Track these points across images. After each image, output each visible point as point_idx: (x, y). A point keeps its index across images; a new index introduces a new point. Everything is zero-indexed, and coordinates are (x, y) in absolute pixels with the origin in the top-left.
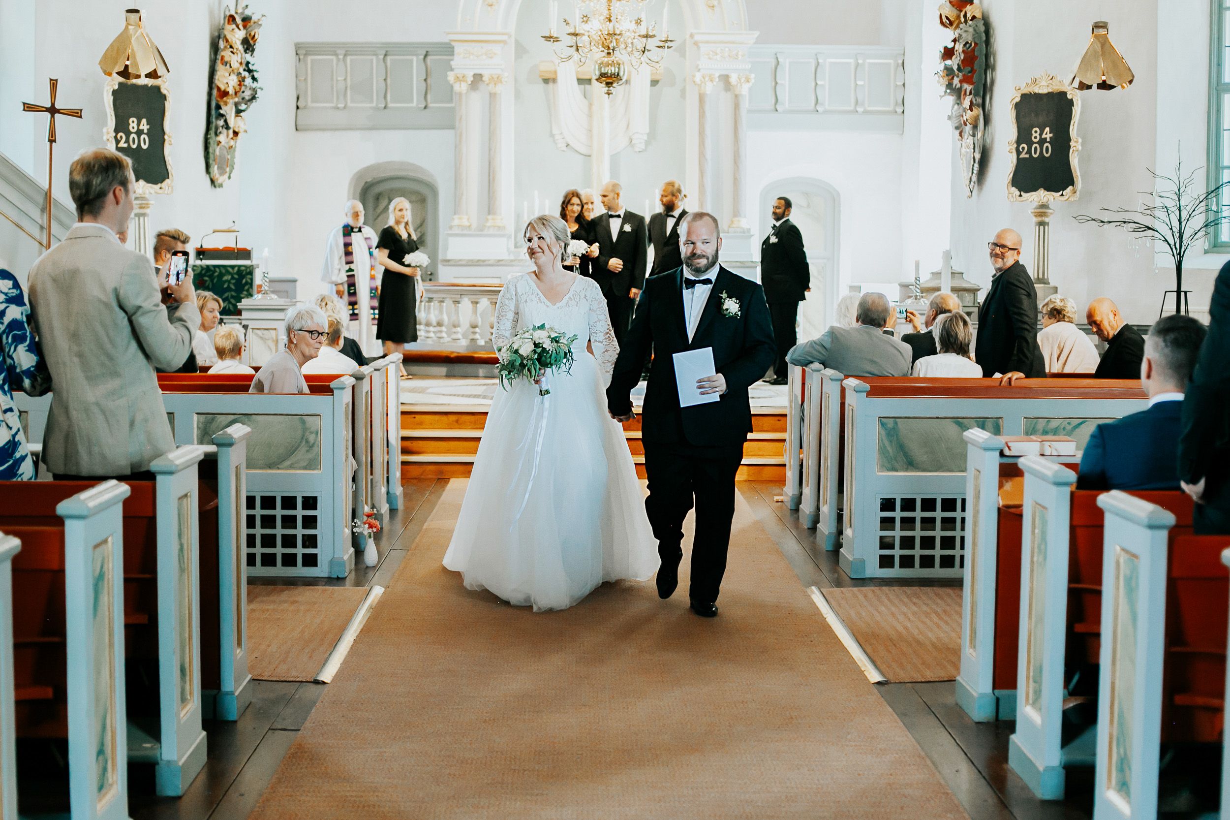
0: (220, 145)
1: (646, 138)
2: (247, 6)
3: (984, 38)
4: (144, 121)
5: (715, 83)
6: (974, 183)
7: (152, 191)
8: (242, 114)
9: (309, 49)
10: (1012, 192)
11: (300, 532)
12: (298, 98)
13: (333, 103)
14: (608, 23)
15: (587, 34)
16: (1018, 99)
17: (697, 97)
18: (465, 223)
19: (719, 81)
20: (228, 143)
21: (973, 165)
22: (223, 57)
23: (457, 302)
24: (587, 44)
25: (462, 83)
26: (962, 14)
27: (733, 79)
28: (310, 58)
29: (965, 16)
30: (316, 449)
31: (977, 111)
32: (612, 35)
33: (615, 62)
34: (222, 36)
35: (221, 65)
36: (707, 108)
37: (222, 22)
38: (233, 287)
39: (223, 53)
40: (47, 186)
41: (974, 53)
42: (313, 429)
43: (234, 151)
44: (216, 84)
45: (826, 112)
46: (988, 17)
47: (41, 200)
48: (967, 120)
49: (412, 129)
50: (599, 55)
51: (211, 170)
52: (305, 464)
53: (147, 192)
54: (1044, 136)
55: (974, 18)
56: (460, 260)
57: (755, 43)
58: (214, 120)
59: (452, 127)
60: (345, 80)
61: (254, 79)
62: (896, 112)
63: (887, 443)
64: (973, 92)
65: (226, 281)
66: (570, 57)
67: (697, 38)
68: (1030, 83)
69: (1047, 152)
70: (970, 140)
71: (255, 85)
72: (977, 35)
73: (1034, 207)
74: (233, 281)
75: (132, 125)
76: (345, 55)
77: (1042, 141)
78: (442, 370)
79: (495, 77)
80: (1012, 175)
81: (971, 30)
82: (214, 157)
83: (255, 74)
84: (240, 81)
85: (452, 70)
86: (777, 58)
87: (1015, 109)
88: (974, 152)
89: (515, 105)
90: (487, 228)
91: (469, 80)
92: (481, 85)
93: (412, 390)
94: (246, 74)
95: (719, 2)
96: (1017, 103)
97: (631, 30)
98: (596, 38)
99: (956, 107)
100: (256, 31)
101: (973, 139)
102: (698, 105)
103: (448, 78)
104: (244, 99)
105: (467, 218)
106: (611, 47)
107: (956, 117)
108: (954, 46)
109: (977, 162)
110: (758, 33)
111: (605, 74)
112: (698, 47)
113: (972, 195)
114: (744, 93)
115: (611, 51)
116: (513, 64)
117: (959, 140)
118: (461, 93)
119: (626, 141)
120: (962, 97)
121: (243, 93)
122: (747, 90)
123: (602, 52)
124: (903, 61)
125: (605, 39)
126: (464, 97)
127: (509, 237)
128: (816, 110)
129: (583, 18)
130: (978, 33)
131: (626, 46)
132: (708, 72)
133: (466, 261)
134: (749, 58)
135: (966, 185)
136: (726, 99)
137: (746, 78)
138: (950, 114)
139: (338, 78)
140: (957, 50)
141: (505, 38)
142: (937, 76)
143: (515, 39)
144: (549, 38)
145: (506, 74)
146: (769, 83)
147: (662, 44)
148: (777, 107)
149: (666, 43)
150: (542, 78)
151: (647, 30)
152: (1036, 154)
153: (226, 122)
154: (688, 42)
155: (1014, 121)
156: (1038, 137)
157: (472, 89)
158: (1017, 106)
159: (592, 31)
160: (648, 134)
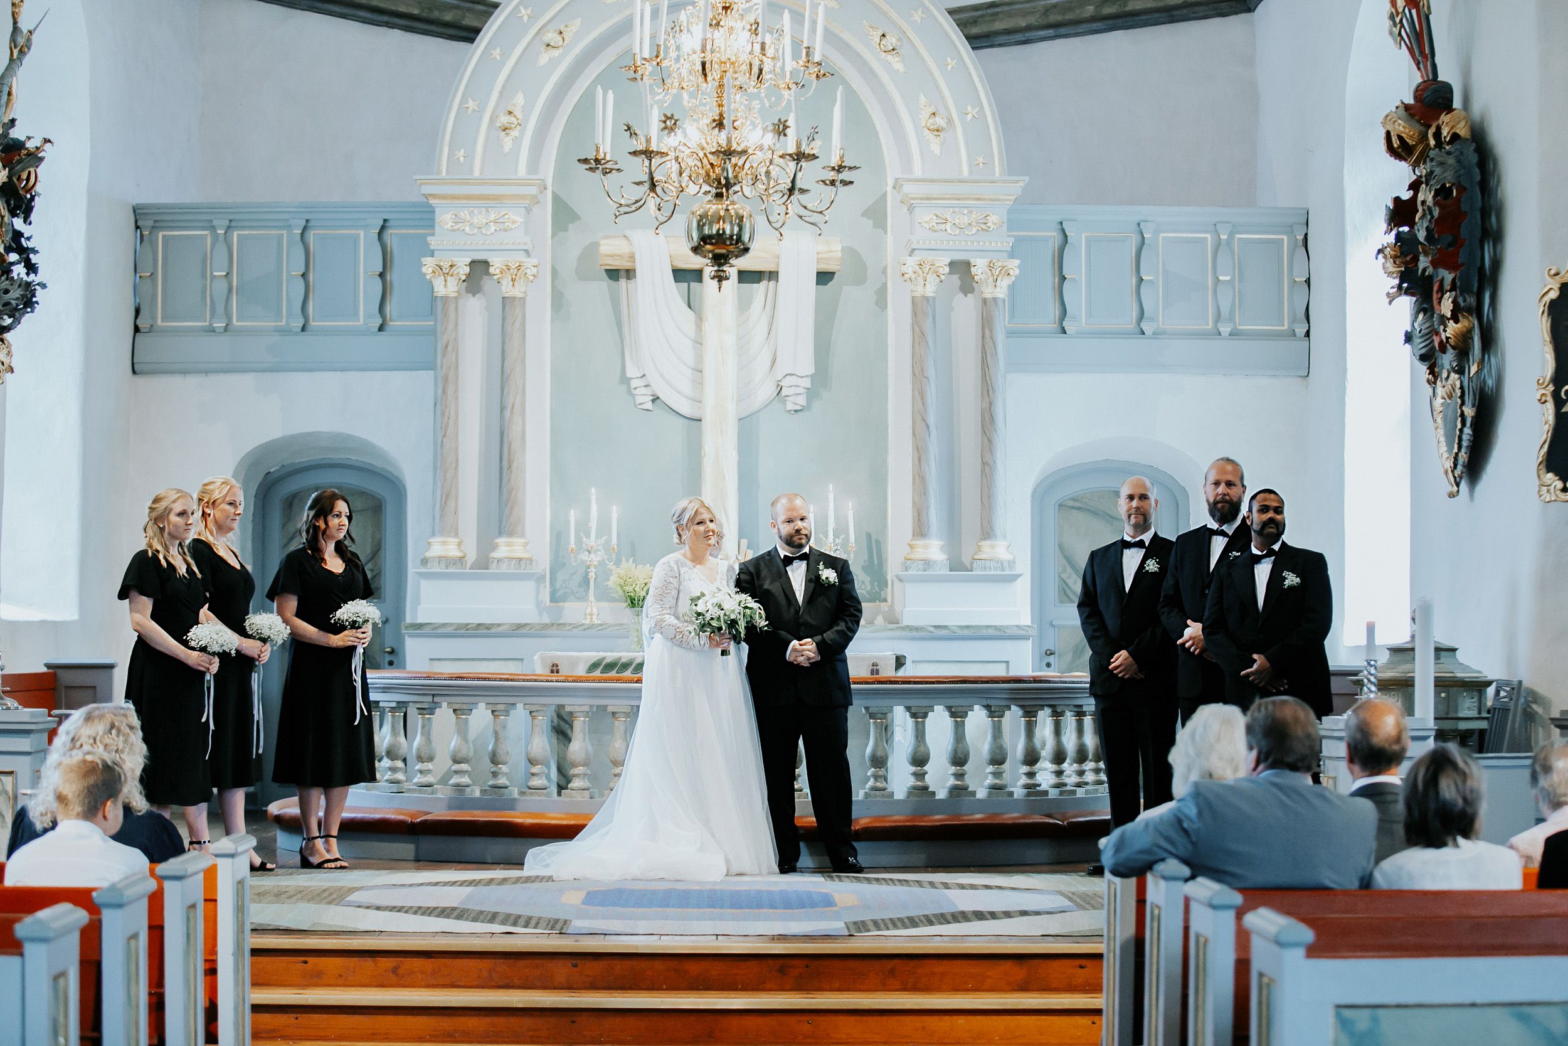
1: (807, 383)
3: (1478, 178)
5: (942, 278)
6: (1463, 467)
8: (5, 335)
9: (158, 218)
10: (1549, 482)
12: (137, 312)
13: (204, 321)
14: (717, 130)
15: (673, 153)
16: (1553, 295)
17: (909, 302)
18: (453, 551)
19: (950, 272)
21: (1461, 431)
23: (425, 711)
24: (674, 177)
25: (449, 278)
26: (1431, 131)
27: (979, 267)
28: (160, 234)
29: (1438, 135)
31: (1467, 322)
33: (732, 212)
36: (928, 325)
41: (1459, 207)
45: (1157, 334)
46: (1484, 138)
48: (1447, 341)
49: (355, 370)
50: (701, 200)
55: (1455, 137)
56: (444, 625)
57: (1018, 201)
59: (430, 366)
60: (228, 276)
61: (31, 268)
62: (1295, 335)
64: (1458, 284)
66: (640, 205)
67: (907, 189)
70: (1454, 382)
71: (32, 277)
72: (1462, 171)
76: (229, 229)
78: (406, 848)
79: (513, 266)
80: (1546, 446)
81: (1451, 161)
83: (31, 256)
85: (431, 254)
86: (1063, 231)
87: (1549, 314)
88: (1463, 404)
89: (552, 321)
90: (495, 563)
91: (462, 272)
92: (487, 284)
93: (318, 894)
94: (13, 257)
95: (950, 121)
96: (1552, 302)
97: (766, 147)
98: (691, 162)
99: (1421, 316)
100: (32, 170)
101: (1460, 378)
102: (911, 321)
103: (424, 269)
104: (7, 304)
105: (457, 540)
106: (723, 181)
107: (1422, 337)
108: (1415, 197)
109: (1468, 424)
110: (1027, 178)
111: (710, 237)
112: (911, 209)
113: (1458, 491)
114: (1001, 296)
115: (724, 190)
116: (550, 241)
117: (1428, 381)
118: (445, 299)
119: (771, 390)
120: (1435, 296)
121: (7, 292)
122: (1005, 290)
123: (706, 193)
124: (1306, 235)
125: (712, 164)
126: (452, 307)
127: (540, 579)
128: (1140, 331)
129: (665, 122)
130: (1464, 168)
131: (756, 179)
132: (929, 257)
133: (455, 627)
134: (1009, 230)
135: (1446, 472)
136: (965, 309)
137: (1003, 267)
138: (1407, 332)
139: (215, 274)
140: (1423, 203)
141: (533, 190)
142: (1381, 256)
143: (554, 193)
144: (595, 164)
145: (535, 261)
146: (1049, 279)
147: (832, 175)
148: (1065, 324)
149: (838, 171)
150: (606, 270)
151: (799, 145)
154: (890, 199)
155: (1548, 338)
157: (468, 291)
158: (1553, 308)
159: (681, 149)
160: (812, 376)
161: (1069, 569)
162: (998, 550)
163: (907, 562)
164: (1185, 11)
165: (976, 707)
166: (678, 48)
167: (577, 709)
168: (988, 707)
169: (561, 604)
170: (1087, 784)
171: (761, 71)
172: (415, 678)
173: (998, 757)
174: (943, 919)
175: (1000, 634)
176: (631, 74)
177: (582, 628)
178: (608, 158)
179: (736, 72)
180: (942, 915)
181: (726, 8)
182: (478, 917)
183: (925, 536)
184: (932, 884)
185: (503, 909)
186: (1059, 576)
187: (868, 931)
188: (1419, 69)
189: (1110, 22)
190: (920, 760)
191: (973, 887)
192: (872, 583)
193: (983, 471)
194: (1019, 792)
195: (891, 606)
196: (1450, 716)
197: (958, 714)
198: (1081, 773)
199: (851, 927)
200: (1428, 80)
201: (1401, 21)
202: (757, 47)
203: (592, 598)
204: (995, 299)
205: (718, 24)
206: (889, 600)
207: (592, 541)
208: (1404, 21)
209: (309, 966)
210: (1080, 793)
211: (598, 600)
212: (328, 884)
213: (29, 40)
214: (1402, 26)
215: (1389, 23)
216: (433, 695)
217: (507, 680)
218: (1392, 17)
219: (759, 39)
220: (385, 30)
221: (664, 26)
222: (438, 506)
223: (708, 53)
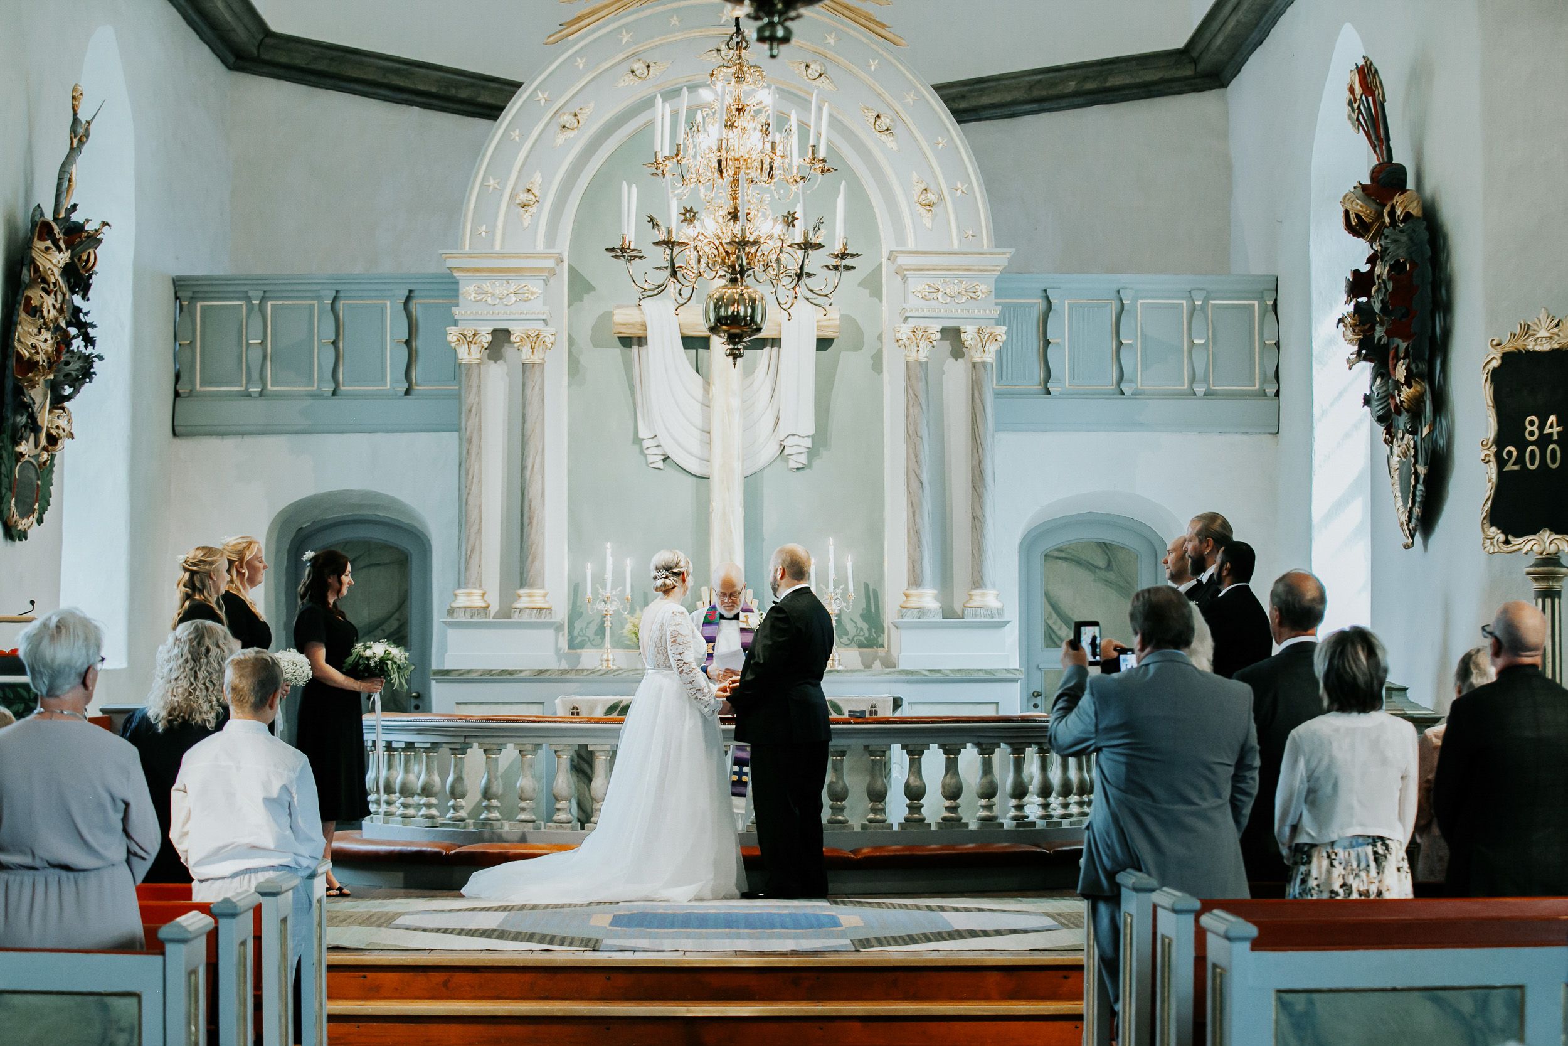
0: (22, 460)
1: (808, 443)
3: (1429, 253)
5: (934, 343)
6: (1417, 520)
8: (66, 404)
9: (196, 289)
10: (1492, 535)
12: (177, 377)
13: (240, 386)
14: (732, 222)
15: (692, 244)
16: (1496, 363)
17: (904, 366)
18: (478, 602)
19: (942, 338)
20: (37, 457)
21: (1415, 487)
22: (29, 299)
23: (459, 752)
24: (693, 263)
25: (472, 346)
26: (1386, 210)
27: (969, 333)
28: (199, 305)
29: (1392, 213)
31: (1420, 388)
32: (742, 244)
33: (746, 296)
34: (27, 261)
35: (23, 315)
36: (922, 386)
37: (27, 235)
39: (28, 293)
41: (1411, 282)
42: (124, 1024)
43: (51, 472)
44: (13, 349)
45: (1136, 394)
46: (1435, 216)
48: (1402, 405)
49: (382, 431)
50: (717, 284)
51: (4, 506)
54: (1547, 431)
55: (1408, 216)
56: (469, 671)
57: (1005, 271)
59: (455, 429)
60: (263, 344)
61: (89, 341)
62: (1265, 394)
63: (1293, 1042)
64: (1412, 353)
67: (901, 261)
68: (1517, 333)
69: (1554, 461)
70: (1405, 441)
71: (90, 350)
72: (1415, 248)
73: (1533, 563)
76: (263, 299)
77: (1544, 440)
79: (533, 335)
80: (1490, 502)
81: (1404, 238)
82: (10, 483)
83: (89, 330)
84: (60, 342)
85: (455, 323)
86: (1047, 298)
87: (1492, 381)
88: (1416, 462)
89: (569, 385)
90: (517, 613)
91: (484, 340)
92: (508, 351)
93: (367, 919)
94: (73, 331)
95: (941, 197)
96: (1495, 369)
97: (776, 236)
98: (709, 251)
99: (1379, 380)
100: (91, 251)
101: (1413, 439)
102: (904, 384)
103: (449, 338)
104: (67, 375)
105: (481, 592)
106: (738, 269)
107: (1379, 400)
108: (1372, 270)
109: (1421, 481)
110: (1013, 250)
111: (726, 318)
112: (904, 279)
113: (1413, 543)
114: (989, 360)
115: (739, 276)
116: (566, 310)
117: (1386, 441)
118: (469, 365)
119: (774, 449)
120: (1390, 363)
121: (67, 363)
122: (993, 355)
123: (722, 278)
124: (1276, 301)
125: (727, 253)
126: (475, 372)
127: (558, 628)
128: (1119, 392)
129: (684, 214)
130: (1416, 244)
131: (767, 266)
132: (922, 323)
133: (479, 673)
134: (997, 297)
135: (1402, 525)
136: (955, 374)
137: (991, 333)
138: (1365, 395)
139: (251, 342)
140: (1379, 277)
141: (550, 263)
142: (1341, 325)
143: (569, 265)
144: (621, 252)
145: (552, 330)
146: (1034, 343)
147: (836, 262)
148: (1049, 385)
149: (842, 258)
150: (619, 338)
151: (806, 235)
152: (1532, 463)
153: (32, 417)
154: (884, 269)
155: (1491, 404)
156: (1537, 432)
157: (490, 358)
158: (1496, 376)
159: (701, 238)
160: (813, 437)
161: (1055, 616)
162: (988, 599)
163: (903, 610)
164: (1162, 88)
165: (969, 745)
166: (695, 146)
167: (599, 748)
168: (978, 745)
169: (579, 651)
170: (1071, 815)
171: (771, 168)
172: (448, 721)
173: (989, 791)
174: (940, 936)
175: (991, 678)
176: (653, 170)
177: (599, 673)
178: (632, 248)
179: (748, 168)
180: (939, 933)
181: (739, 110)
182: (517, 937)
183: (920, 586)
184: (929, 908)
185: (538, 930)
186: (1046, 623)
187: (873, 947)
188: (1375, 152)
190: (915, 795)
191: (966, 910)
192: (869, 630)
193: (973, 524)
194: (1008, 824)
195: (888, 651)
197: (952, 752)
198: (1066, 806)
199: (857, 944)
200: (1384, 163)
201: (1359, 107)
202: (768, 146)
203: (608, 645)
204: (984, 364)
205: (732, 125)
206: (886, 647)
207: (608, 592)
208: (1362, 107)
209: (367, 981)
210: (1066, 824)
211: (614, 647)
212: (374, 910)
213: (87, 130)
214: (1360, 112)
215: (1348, 108)
216: (465, 737)
217: (534, 722)
218: (1350, 104)
219: (770, 138)
220: (404, 107)
221: (683, 126)
222: (463, 560)
223: (723, 152)
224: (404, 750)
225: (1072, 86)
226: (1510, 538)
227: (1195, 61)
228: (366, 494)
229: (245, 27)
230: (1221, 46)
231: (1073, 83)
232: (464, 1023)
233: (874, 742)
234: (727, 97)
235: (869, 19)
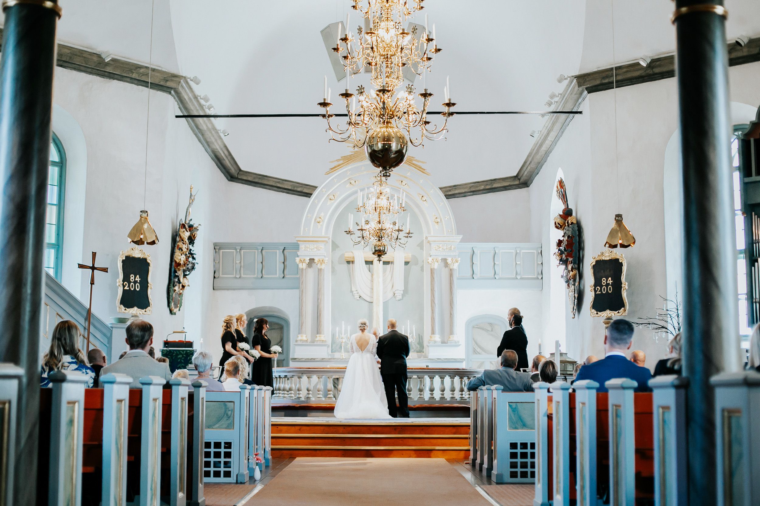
0: (175, 292)
1: (402, 292)
2: (191, 219)
3: (577, 234)
4: (138, 276)
5: (439, 263)
6: (576, 310)
7: (141, 313)
8: (187, 277)
9: (221, 246)
10: (593, 312)
11: (222, 460)
12: (215, 272)
13: (233, 275)
14: (379, 224)
15: (368, 230)
16: (594, 263)
17: (430, 270)
18: (304, 338)
19: (441, 262)
20: (179, 291)
21: (575, 301)
22: (178, 246)
23: (299, 377)
24: (368, 235)
25: (303, 263)
26: (566, 222)
27: (449, 261)
28: (221, 251)
29: (568, 222)
30: (231, 418)
31: (575, 272)
32: (381, 230)
33: (383, 244)
34: (178, 235)
35: (177, 250)
36: (435, 276)
37: (178, 227)
38: (183, 361)
39: (178, 244)
40: (89, 307)
41: (572, 242)
42: (230, 409)
43: (182, 296)
44: (174, 259)
45: (500, 279)
46: (580, 223)
47: (85, 314)
48: (571, 277)
49: (276, 289)
50: (374, 241)
51: (170, 305)
52: (226, 426)
53: (138, 313)
54: (608, 282)
55: (572, 223)
56: (302, 359)
57: (460, 242)
58: (173, 278)
59: (298, 288)
60: (240, 262)
61: (194, 258)
62: (538, 278)
63: (513, 415)
64: (573, 262)
65: (180, 358)
66: (359, 242)
67: (429, 239)
68: (600, 255)
69: (610, 290)
70: (572, 287)
71: (194, 261)
73: (605, 319)
74: (183, 358)
75: (131, 278)
76: (240, 249)
77: (607, 285)
79: (321, 260)
80: (592, 303)
81: (570, 229)
82: (172, 298)
83: (194, 255)
84: (187, 258)
85: (298, 256)
86: (473, 250)
87: (593, 269)
88: (575, 293)
89: (332, 275)
90: (316, 341)
91: (307, 261)
92: (314, 265)
94: (190, 256)
95: (441, 220)
96: (594, 265)
97: (391, 228)
98: (372, 232)
99: (565, 270)
100: (196, 232)
101: (574, 287)
102: (430, 275)
103: (296, 261)
104: (188, 268)
105: (305, 335)
106: (380, 237)
107: (565, 276)
108: (563, 239)
109: (576, 299)
110: (462, 235)
111: (377, 250)
112: (430, 244)
113: (574, 316)
115: (380, 239)
116: (331, 253)
117: (567, 288)
118: (302, 269)
119: (392, 294)
120: (568, 265)
121: (188, 265)
122: (457, 266)
123: (376, 239)
124: (541, 250)
125: (377, 232)
126: (304, 271)
127: (328, 346)
128: (495, 277)
129: (366, 222)
130: (574, 231)
131: (388, 236)
132: (436, 257)
133: (305, 358)
134: (458, 250)
135: (572, 311)
136: (445, 271)
137: (456, 260)
138: (562, 275)
139: (237, 262)
141: (326, 239)
142: (555, 255)
143: (332, 239)
144: (349, 232)
145: (327, 259)
146: (469, 264)
147: (407, 235)
148: (474, 276)
149: (409, 234)
150: (346, 261)
151: (399, 228)
152: (604, 291)
153: (179, 280)
154: (424, 241)
155: (593, 275)
156: (605, 282)
157: (309, 267)
158: (594, 267)
159: (370, 228)
160: (403, 290)
161: (476, 345)
162: (455, 338)
163: (430, 341)
164: (510, 187)
165: (447, 376)
166: (369, 203)
168: (450, 376)
169: (334, 353)
171: (389, 209)
172: (297, 369)
173: (453, 389)
175: (456, 361)
176: (357, 210)
177: (339, 358)
178: (352, 231)
179: (383, 209)
181: (381, 194)
183: (435, 334)
186: (473, 346)
188: (564, 205)
189: (488, 191)
190: (432, 390)
192: (420, 347)
193: (450, 316)
194: (459, 399)
195: (425, 354)
196: (565, 370)
197: (442, 378)
200: (566, 208)
202: (389, 203)
203: (343, 351)
204: (454, 269)
205: (379, 198)
206: (425, 352)
207: (343, 336)
208: (560, 192)
209: (278, 429)
213: (194, 198)
214: (560, 194)
215: (556, 193)
216: (302, 373)
218: (557, 191)
219: (389, 201)
220: (281, 193)
221: (365, 198)
222: (300, 326)
223: (376, 205)
224: (284, 377)
225: (482, 187)
226: (598, 312)
227: (519, 179)
228: (270, 307)
229: (234, 168)
230: (526, 174)
231: (483, 186)
232: (305, 439)
233: (420, 375)
234: (377, 190)
235: (420, 167)
